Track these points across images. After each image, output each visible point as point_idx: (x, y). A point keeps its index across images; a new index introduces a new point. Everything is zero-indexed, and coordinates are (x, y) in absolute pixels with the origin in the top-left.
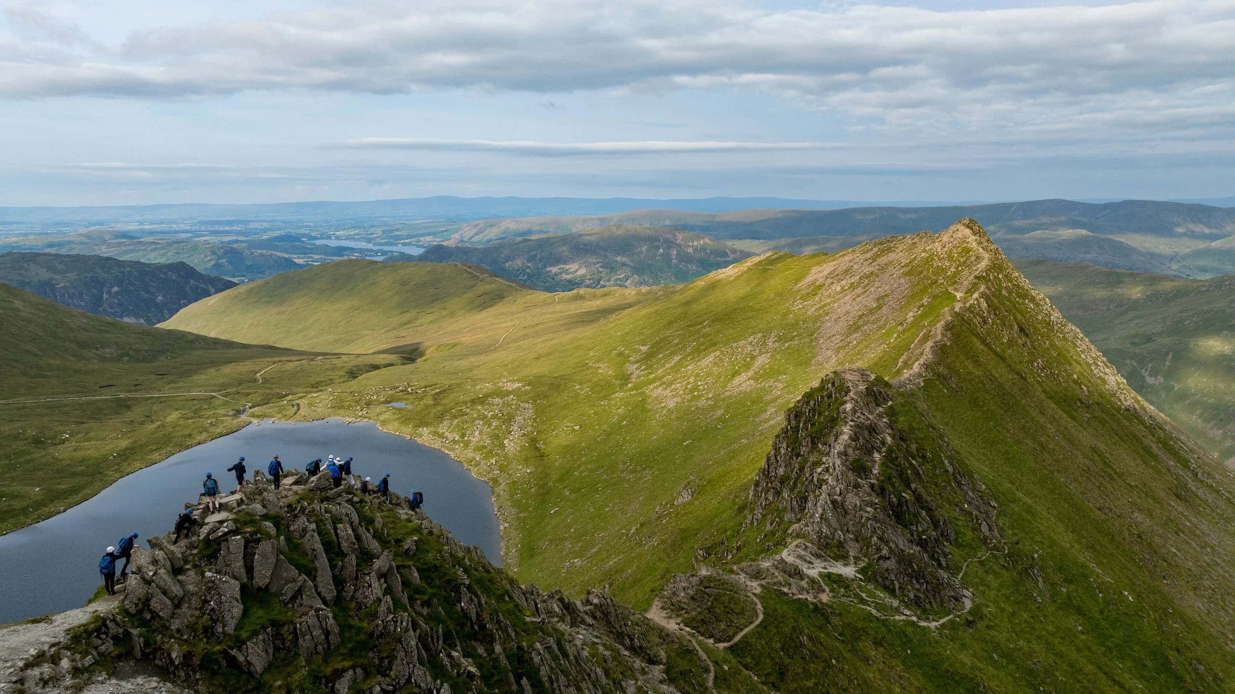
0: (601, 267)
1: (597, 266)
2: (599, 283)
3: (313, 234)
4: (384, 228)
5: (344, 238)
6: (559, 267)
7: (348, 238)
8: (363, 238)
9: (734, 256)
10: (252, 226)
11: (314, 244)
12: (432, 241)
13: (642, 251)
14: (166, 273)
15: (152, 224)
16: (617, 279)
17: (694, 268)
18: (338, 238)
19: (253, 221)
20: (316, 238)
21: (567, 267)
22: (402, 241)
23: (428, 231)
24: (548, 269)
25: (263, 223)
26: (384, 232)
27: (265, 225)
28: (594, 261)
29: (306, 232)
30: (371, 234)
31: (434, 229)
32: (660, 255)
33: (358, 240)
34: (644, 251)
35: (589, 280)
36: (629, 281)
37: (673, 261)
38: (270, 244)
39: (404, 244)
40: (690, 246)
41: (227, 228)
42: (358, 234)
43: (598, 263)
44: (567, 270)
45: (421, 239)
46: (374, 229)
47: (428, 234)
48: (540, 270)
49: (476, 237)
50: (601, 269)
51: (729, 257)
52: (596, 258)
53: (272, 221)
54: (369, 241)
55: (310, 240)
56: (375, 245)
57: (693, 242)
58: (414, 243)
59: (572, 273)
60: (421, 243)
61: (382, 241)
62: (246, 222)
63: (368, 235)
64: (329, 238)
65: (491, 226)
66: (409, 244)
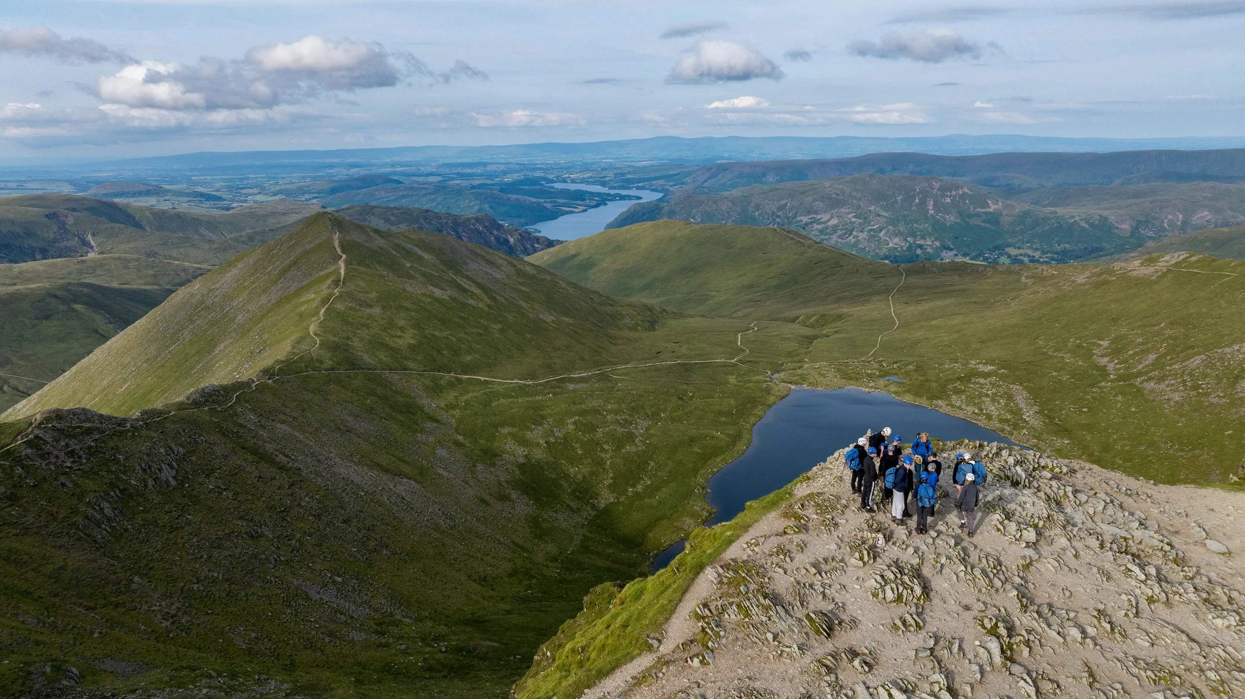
0: (854, 217)
1: (850, 216)
2: (851, 233)
3: (551, 177)
4: (615, 171)
5: (579, 181)
6: (810, 217)
7: (583, 181)
8: (596, 181)
9: (996, 207)
10: (490, 168)
11: (553, 188)
12: (665, 185)
13: (896, 201)
14: (474, 224)
15: (402, 166)
16: (871, 230)
17: (952, 219)
18: (573, 181)
19: (490, 164)
20: (554, 182)
21: (819, 217)
22: (636, 185)
23: (658, 174)
24: (799, 219)
25: (499, 166)
26: (616, 175)
27: (502, 167)
28: (847, 211)
29: (542, 175)
30: (604, 177)
31: (664, 173)
32: (915, 206)
33: (593, 183)
34: (899, 201)
35: (842, 230)
36: (883, 232)
37: (930, 212)
38: (513, 187)
39: (638, 188)
40: (947, 196)
41: (469, 171)
42: (591, 177)
43: (850, 213)
44: (818, 220)
45: (653, 182)
46: (607, 172)
47: (661, 178)
48: (790, 219)
49: (710, 181)
50: (854, 220)
51: (990, 207)
52: (848, 208)
53: (507, 164)
54: (603, 184)
55: (548, 183)
56: (611, 188)
57: (951, 192)
58: (647, 187)
59: (824, 223)
60: (654, 187)
61: (616, 185)
62: (485, 165)
63: (601, 178)
64: (564, 181)
65: (724, 170)
66: (643, 188)
